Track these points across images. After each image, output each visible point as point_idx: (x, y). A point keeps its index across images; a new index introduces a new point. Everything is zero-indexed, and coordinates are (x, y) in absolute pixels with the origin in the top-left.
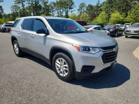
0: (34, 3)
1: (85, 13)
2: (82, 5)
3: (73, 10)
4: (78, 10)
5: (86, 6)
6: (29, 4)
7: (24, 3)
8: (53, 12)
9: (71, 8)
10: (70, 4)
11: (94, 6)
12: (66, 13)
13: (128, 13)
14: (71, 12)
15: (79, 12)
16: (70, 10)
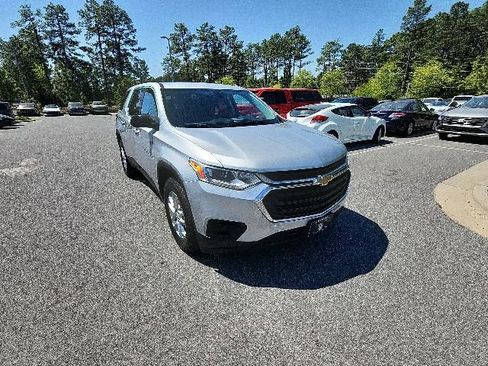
0: (210, 49)
1: (338, 68)
2: (331, 48)
3: (304, 60)
4: (319, 60)
5: (342, 48)
6: (198, 52)
7: (190, 52)
8: (253, 68)
9: (299, 58)
10: (299, 46)
11: (365, 49)
12: (285, 71)
13: (475, 63)
14: (301, 67)
15: (322, 67)
16: (298, 63)
